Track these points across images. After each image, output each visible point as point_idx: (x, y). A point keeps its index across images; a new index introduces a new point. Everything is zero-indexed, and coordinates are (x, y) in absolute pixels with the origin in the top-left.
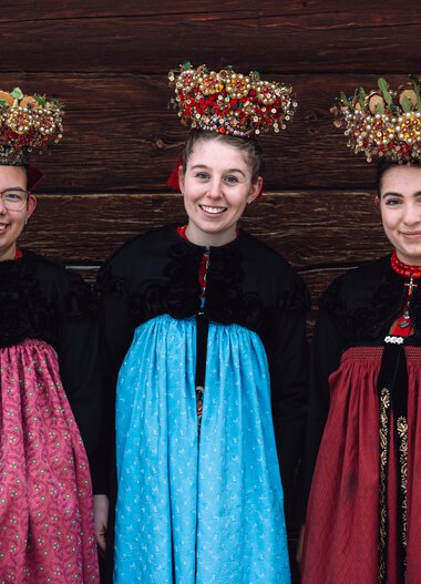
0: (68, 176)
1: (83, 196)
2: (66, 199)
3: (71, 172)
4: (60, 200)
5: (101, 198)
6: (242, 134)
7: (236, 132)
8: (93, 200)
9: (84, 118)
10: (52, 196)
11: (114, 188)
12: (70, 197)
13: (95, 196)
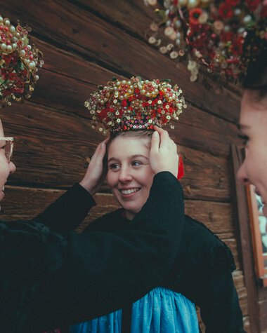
0: (35, 174)
1: (44, 190)
2: (32, 192)
3: (37, 172)
4: (29, 192)
5: (55, 192)
6: (141, 127)
7: (135, 127)
8: (50, 193)
9: (48, 136)
10: (23, 188)
11: (63, 186)
12: (35, 190)
13: (52, 190)
